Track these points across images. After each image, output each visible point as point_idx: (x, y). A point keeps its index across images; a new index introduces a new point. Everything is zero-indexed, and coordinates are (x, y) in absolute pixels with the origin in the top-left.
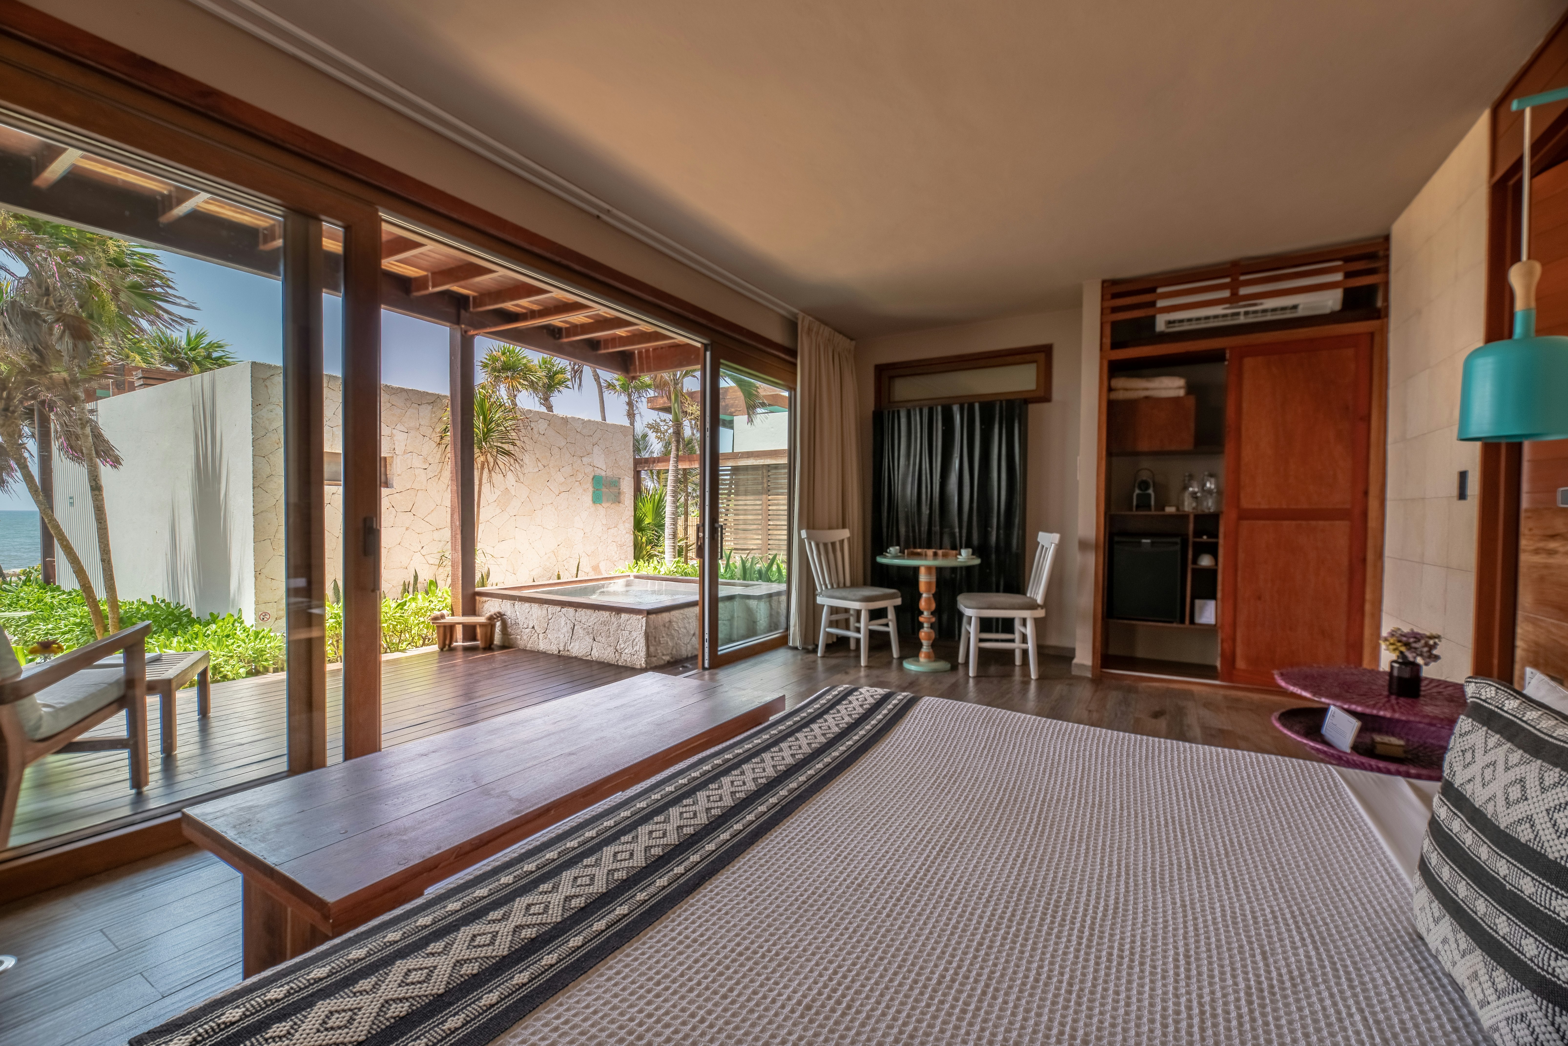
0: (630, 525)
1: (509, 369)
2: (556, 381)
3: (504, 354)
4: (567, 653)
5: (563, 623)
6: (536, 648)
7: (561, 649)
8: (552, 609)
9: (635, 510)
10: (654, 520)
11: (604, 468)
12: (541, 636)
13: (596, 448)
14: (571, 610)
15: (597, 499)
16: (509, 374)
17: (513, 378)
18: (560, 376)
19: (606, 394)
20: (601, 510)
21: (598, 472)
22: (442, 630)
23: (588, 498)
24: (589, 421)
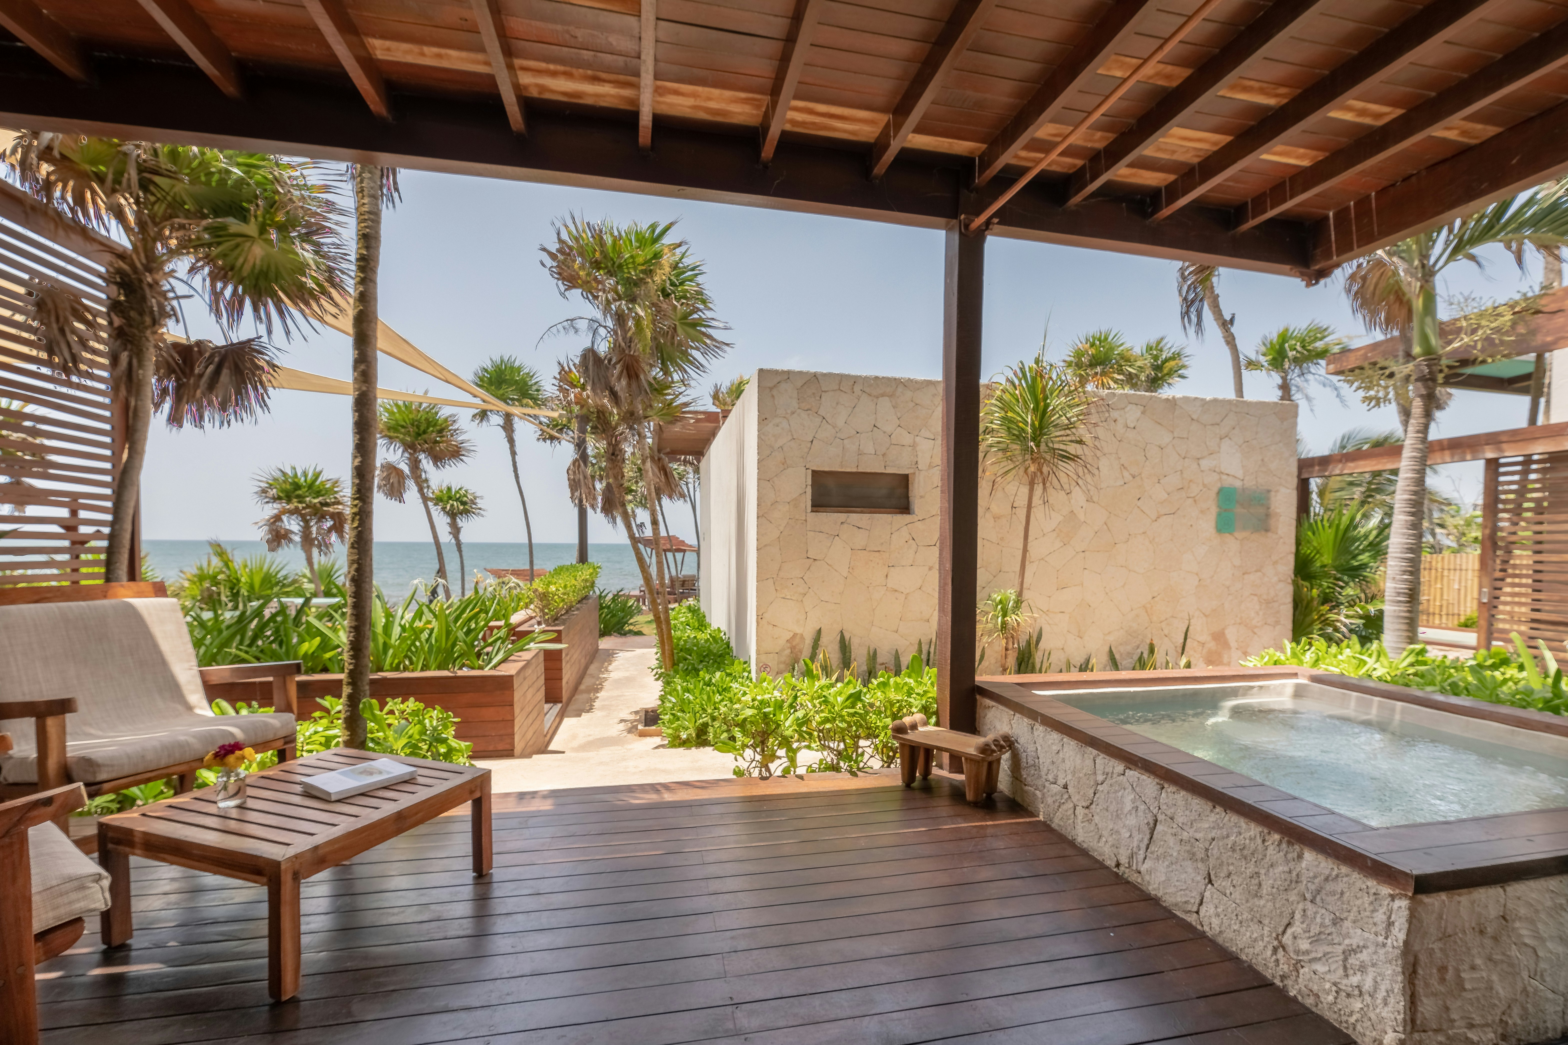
0: (1288, 566)
1: (1100, 364)
2: (1165, 371)
3: (1092, 345)
4: (1134, 878)
5: (1128, 806)
6: (1069, 833)
7: (1124, 860)
8: (1105, 763)
9: (1298, 543)
10: (1334, 560)
11: (1240, 474)
12: (1080, 811)
13: (1226, 445)
14: (1149, 783)
15: (1224, 525)
16: (1098, 369)
17: (1104, 374)
18: (1172, 363)
19: (1245, 373)
20: (1232, 543)
21: (1228, 482)
22: (907, 751)
23: (1207, 525)
24: (1215, 401)
